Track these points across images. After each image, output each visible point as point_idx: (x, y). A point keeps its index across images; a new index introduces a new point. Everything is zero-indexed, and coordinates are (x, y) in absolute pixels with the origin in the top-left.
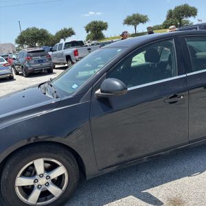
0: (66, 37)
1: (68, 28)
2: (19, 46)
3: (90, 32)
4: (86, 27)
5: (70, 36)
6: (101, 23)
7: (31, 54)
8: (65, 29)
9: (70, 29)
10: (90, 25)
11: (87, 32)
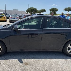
0: (43, 12)
1: (44, 9)
2: (27, 13)
3: (51, 12)
4: (50, 10)
5: (44, 12)
6: (56, 9)
7: (26, 16)
8: (43, 9)
9: (45, 9)
10: (52, 9)
11: (50, 11)
